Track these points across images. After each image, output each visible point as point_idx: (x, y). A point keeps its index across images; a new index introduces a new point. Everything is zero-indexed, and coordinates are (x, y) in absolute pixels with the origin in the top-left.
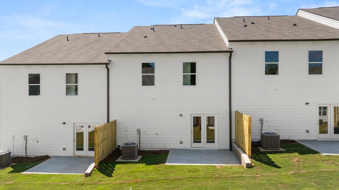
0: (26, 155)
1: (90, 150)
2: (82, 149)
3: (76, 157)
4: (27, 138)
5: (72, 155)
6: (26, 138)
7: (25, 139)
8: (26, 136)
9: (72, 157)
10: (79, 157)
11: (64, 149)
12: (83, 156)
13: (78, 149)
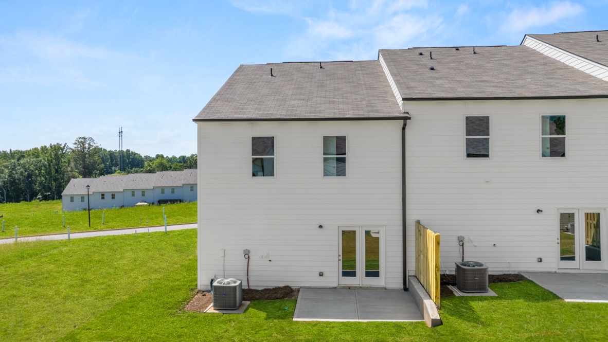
0: (248, 286)
1: (368, 274)
2: (353, 274)
3: (344, 288)
4: (250, 255)
5: (335, 285)
6: (247, 254)
7: (247, 256)
8: (249, 251)
9: (336, 288)
10: (349, 288)
11: (321, 274)
12: (356, 287)
13: (345, 274)
